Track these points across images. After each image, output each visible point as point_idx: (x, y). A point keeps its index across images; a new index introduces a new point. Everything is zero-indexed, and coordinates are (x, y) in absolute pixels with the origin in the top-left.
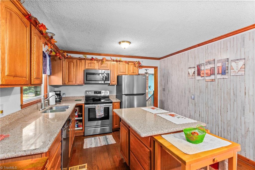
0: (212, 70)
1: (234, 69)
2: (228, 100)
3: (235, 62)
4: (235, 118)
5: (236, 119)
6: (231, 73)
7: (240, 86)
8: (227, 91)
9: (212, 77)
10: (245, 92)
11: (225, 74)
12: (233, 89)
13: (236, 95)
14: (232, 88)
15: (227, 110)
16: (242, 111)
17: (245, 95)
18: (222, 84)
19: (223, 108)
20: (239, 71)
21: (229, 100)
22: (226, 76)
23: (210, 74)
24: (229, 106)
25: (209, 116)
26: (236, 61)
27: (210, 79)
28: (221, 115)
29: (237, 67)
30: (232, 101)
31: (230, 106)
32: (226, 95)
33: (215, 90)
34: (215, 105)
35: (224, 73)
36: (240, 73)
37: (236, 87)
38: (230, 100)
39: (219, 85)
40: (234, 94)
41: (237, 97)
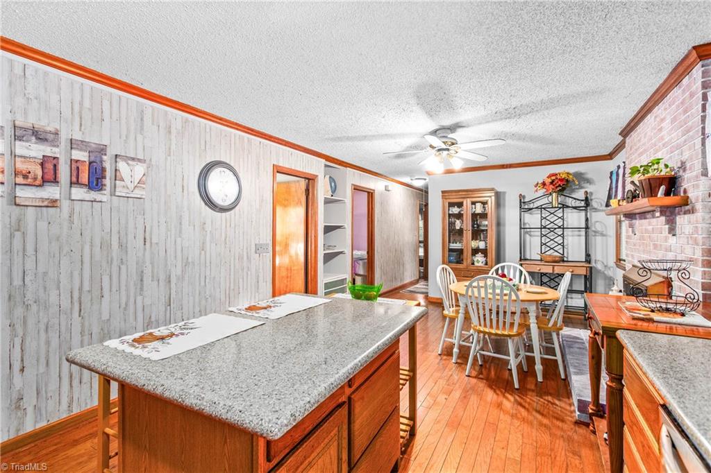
0: (50, 166)
1: (123, 181)
2: (104, 264)
3: (128, 163)
4: (123, 305)
5: (125, 309)
6: (117, 190)
7: (135, 224)
8: (102, 238)
9: (51, 192)
10: (145, 239)
11: (101, 190)
12: (119, 233)
13: (126, 246)
14: (115, 229)
15: (101, 293)
16: (139, 282)
17: (145, 244)
18: (87, 217)
19: (89, 291)
20: (136, 188)
21: (108, 262)
22: (102, 194)
23: (40, 177)
24: (106, 279)
25: (28, 340)
26: (130, 162)
27: (43, 200)
28: (82, 314)
29: (131, 176)
30: (115, 263)
31: (110, 279)
32: (97, 250)
33: (58, 239)
34: (58, 288)
35: (97, 185)
36: (137, 193)
37: (126, 227)
38: (110, 262)
39: (76, 222)
40: (121, 245)
41: (127, 252)
